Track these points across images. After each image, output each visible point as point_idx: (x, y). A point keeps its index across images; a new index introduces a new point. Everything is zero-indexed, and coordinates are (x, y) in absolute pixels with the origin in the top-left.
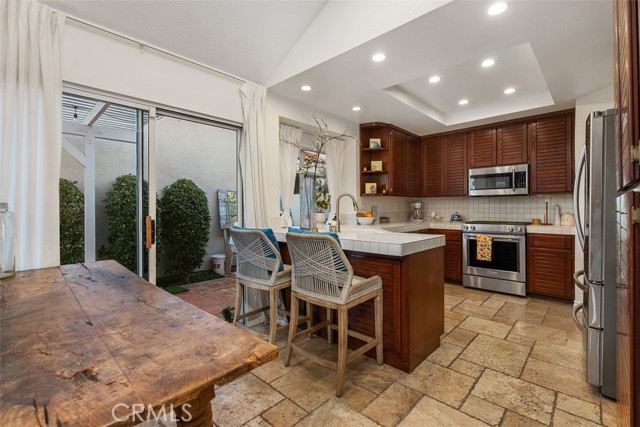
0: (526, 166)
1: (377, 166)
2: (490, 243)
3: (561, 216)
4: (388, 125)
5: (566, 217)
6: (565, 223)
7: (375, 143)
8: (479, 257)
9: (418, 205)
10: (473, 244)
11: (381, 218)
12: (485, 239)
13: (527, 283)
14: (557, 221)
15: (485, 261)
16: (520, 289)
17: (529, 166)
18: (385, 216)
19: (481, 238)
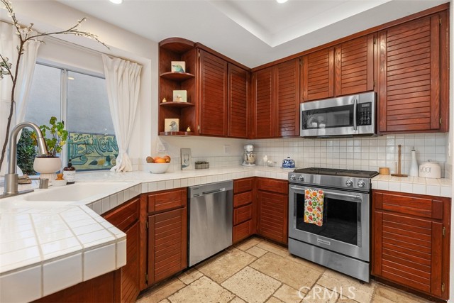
0: (373, 94)
1: (180, 96)
2: (321, 200)
3: (419, 165)
4: (195, 44)
5: (426, 165)
6: (425, 174)
7: (178, 67)
8: (307, 219)
9: (250, 148)
10: (300, 199)
11: (197, 163)
12: (315, 194)
13: (371, 264)
14: (414, 171)
15: (314, 225)
16: (362, 271)
17: (376, 94)
18: (201, 160)
19: (309, 193)
